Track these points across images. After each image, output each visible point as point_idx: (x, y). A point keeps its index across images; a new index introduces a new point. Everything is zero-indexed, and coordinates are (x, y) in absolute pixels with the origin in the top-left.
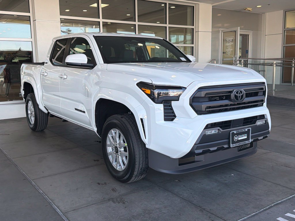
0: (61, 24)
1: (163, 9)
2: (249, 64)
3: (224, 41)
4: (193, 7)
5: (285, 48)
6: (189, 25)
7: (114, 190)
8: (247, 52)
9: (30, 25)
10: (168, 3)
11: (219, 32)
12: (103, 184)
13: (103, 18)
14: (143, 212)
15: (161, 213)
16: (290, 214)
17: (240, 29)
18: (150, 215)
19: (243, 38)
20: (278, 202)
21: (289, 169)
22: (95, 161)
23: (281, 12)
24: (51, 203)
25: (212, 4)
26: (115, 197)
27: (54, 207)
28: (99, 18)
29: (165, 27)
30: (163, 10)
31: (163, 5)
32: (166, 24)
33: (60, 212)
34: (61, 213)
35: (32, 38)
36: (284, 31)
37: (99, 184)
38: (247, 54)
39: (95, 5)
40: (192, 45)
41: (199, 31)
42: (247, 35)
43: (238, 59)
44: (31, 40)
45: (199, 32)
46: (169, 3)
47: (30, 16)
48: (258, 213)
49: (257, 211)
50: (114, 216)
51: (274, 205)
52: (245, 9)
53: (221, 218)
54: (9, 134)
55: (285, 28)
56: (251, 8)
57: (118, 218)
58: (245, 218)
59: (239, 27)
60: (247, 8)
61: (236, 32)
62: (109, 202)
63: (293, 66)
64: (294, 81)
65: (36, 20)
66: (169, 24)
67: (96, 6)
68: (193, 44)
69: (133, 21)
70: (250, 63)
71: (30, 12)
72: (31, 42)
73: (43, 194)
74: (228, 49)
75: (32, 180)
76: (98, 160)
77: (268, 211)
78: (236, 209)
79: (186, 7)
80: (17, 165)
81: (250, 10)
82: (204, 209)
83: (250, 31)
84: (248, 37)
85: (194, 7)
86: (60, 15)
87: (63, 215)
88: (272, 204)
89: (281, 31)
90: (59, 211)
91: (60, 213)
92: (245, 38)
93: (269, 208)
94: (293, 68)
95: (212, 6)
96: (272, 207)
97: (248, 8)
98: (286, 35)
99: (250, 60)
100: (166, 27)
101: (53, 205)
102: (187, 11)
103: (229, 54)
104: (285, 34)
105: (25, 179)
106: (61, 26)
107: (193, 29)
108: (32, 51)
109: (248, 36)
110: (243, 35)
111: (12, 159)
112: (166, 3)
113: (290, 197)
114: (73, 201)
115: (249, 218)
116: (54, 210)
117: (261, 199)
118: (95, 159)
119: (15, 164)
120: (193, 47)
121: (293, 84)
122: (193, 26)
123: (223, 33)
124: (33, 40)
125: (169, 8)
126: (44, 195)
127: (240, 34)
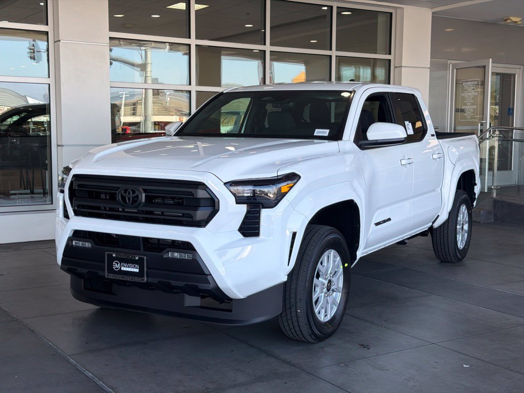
1: (325, 16)
2: (516, 140)
4: (389, 14)
8: (511, 112)
9: (48, 50)
10: (335, 5)
11: (445, 67)
13: (197, 37)
17: (493, 62)
25: (432, 8)
28: (190, 38)
29: (329, 57)
31: (325, 8)
32: (331, 50)
35: (49, 77)
38: (511, 117)
39: (182, 6)
41: (403, 65)
42: (511, 74)
43: (488, 128)
44: (47, 81)
45: (403, 68)
46: (337, 7)
47: (47, 32)
52: (505, 18)
56: (518, 16)
59: (491, 59)
60: (511, 18)
61: (485, 68)
65: (59, 41)
66: (337, 50)
69: (261, 44)
70: (517, 138)
71: (47, 25)
72: (47, 85)
74: (466, 104)
79: (375, 14)
81: (516, 22)
83: (518, 66)
84: (512, 79)
85: (391, 14)
86: (110, 31)
92: (506, 82)
95: (433, 13)
99: (518, 131)
100: (331, 57)
102: (377, 23)
103: (468, 117)
107: (390, 60)
108: (49, 104)
109: (512, 77)
110: (503, 74)
112: (331, 6)
122: (390, 54)
123: (455, 70)
124: (51, 81)
125: (339, 14)
127: (492, 73)
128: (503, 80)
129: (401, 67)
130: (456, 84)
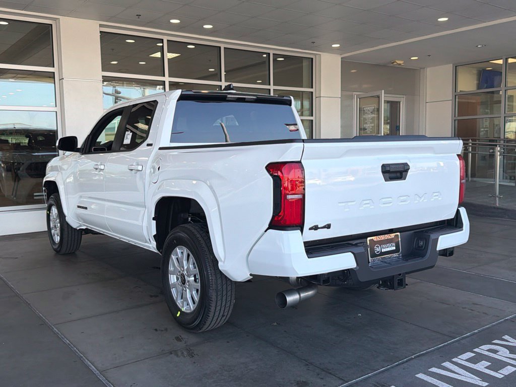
0: (103, 83)
1: (265, 61)
3: (361, 111)
5: (456, 122)
6: (305, 87)
7: (178, 339)
8: (398, 129)
9: (53, 85)
11: (352, 97)
12: (162, 331)
13: (169, 76)
14: (220, 368)
15: (247, 370)
16: (436, 369)
17: (385, 93)
18: (231, 372)
19: (391, 107)
20: (422, 353)
21: (447, 306)
22: (151, 296)
23: (449, 68)
24: (82, 357)
25: (341, 55)
26: (179, 348)
27: (87, 363)
28: (164, 76)
29: (268, 90)
30: (265, 63)
31: (265, 56)
32: (270, 85)
33: (96, 370)
34: (98, 372)
35: (56, 106)
36: (455, 96)
37: (156, 330)
38: (398, 132)
39: (158, 55)
40: (311, 118)
41: (322, 96)
42: (397, 102)
44: (55, 109)
45: (321, 98)
46: (273, 54)
47: (54, 73)
48: (390, 368)
49: (388, 365)
50: (176, 374)
51: (415, 357)
52: (392, 62)
53: (334, 375)
54: (17, 258)
55: (455, 91)
56: (401, 60)
57: (182, 377)
58: (370, 375)
59: (383, 91)
61: (379, 97)
62: (171, 355)
63: (470, 150)
64: (471, 174)
65: (63, 79)
66: (274, 85)
67: (160, 56)
68: (312, 116)
69: (218, 81)
71: (54, 67)
72: (55, 113)
73: (70, 345)
74: (366, 123)
75: (53, 326)
76: (156, 296)
77: (405, 365)
78: (357, 363)
79: (301, 58)
80: (29, 304)
81: (400, 64)
82: (311, 364)
83: (402, 96)
84: (398, 106)
85: (312, 59)
86: (102, 71)
87: (99, 374)
88: (413, 355)
89: (449, 95)
90: (94, 368)
91: (95, 372)
92: (394, 107)
93: (406, 361)
94: (470, 154)
95: (342, 58)
96: (412, 358)
97: (397, 60)
98: (459, 102)
100: (270, 90)
101: (85, 360)
102: (303, 66)
103: (369, 132)
104: (457, 100)
105: (43, 324)
106: (103, 86)
107: (312, 92)
108: (57, 130)
110: (392, 102)
111: (21, 295)
112: (269, 54)
113: (440, 346)
114: (115, 354)
115: (376, 374)
116: (87, 367)
117: (397, 348)
118: (152, 294)
119: (27, 302)
120: (312, 120)
121: (470, 179)
122: (312, 88)
123: (358, 99)
124: (58, 109)
125: (275, 60)
126: (72, 347)
127: (385, 101)
128: (392, 106)
129: (320, 97)
130: (360, 110)
